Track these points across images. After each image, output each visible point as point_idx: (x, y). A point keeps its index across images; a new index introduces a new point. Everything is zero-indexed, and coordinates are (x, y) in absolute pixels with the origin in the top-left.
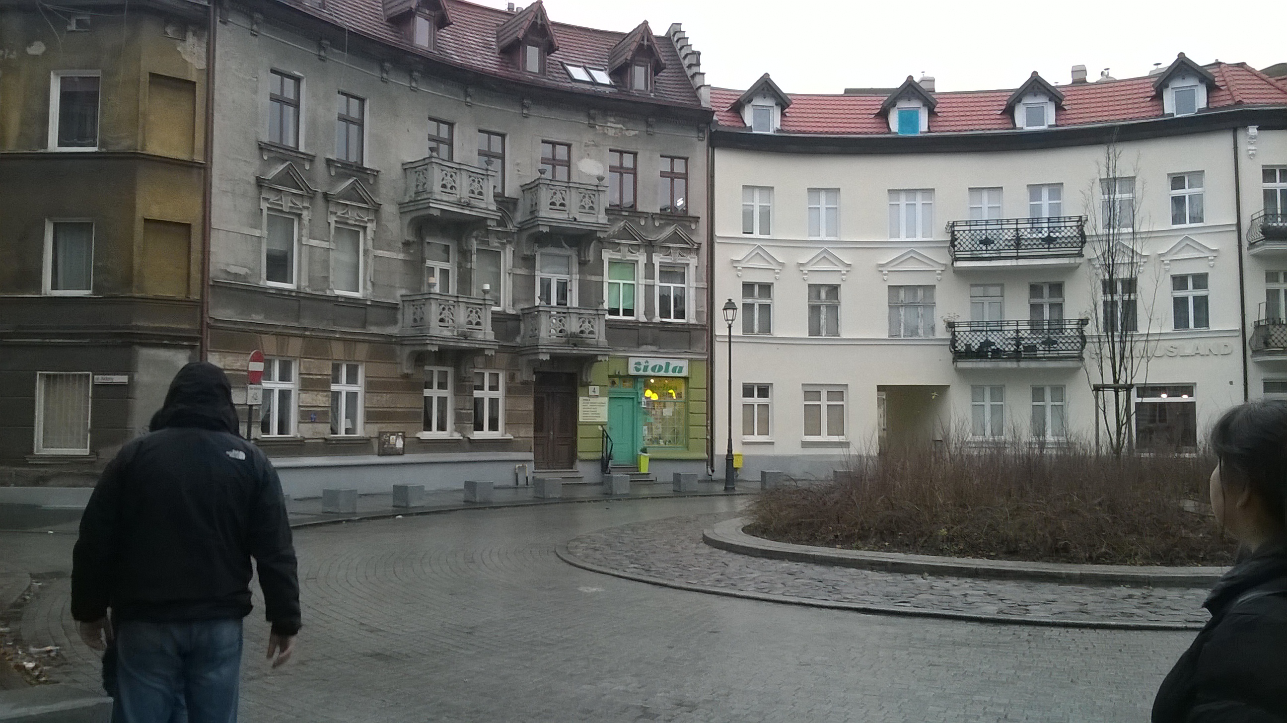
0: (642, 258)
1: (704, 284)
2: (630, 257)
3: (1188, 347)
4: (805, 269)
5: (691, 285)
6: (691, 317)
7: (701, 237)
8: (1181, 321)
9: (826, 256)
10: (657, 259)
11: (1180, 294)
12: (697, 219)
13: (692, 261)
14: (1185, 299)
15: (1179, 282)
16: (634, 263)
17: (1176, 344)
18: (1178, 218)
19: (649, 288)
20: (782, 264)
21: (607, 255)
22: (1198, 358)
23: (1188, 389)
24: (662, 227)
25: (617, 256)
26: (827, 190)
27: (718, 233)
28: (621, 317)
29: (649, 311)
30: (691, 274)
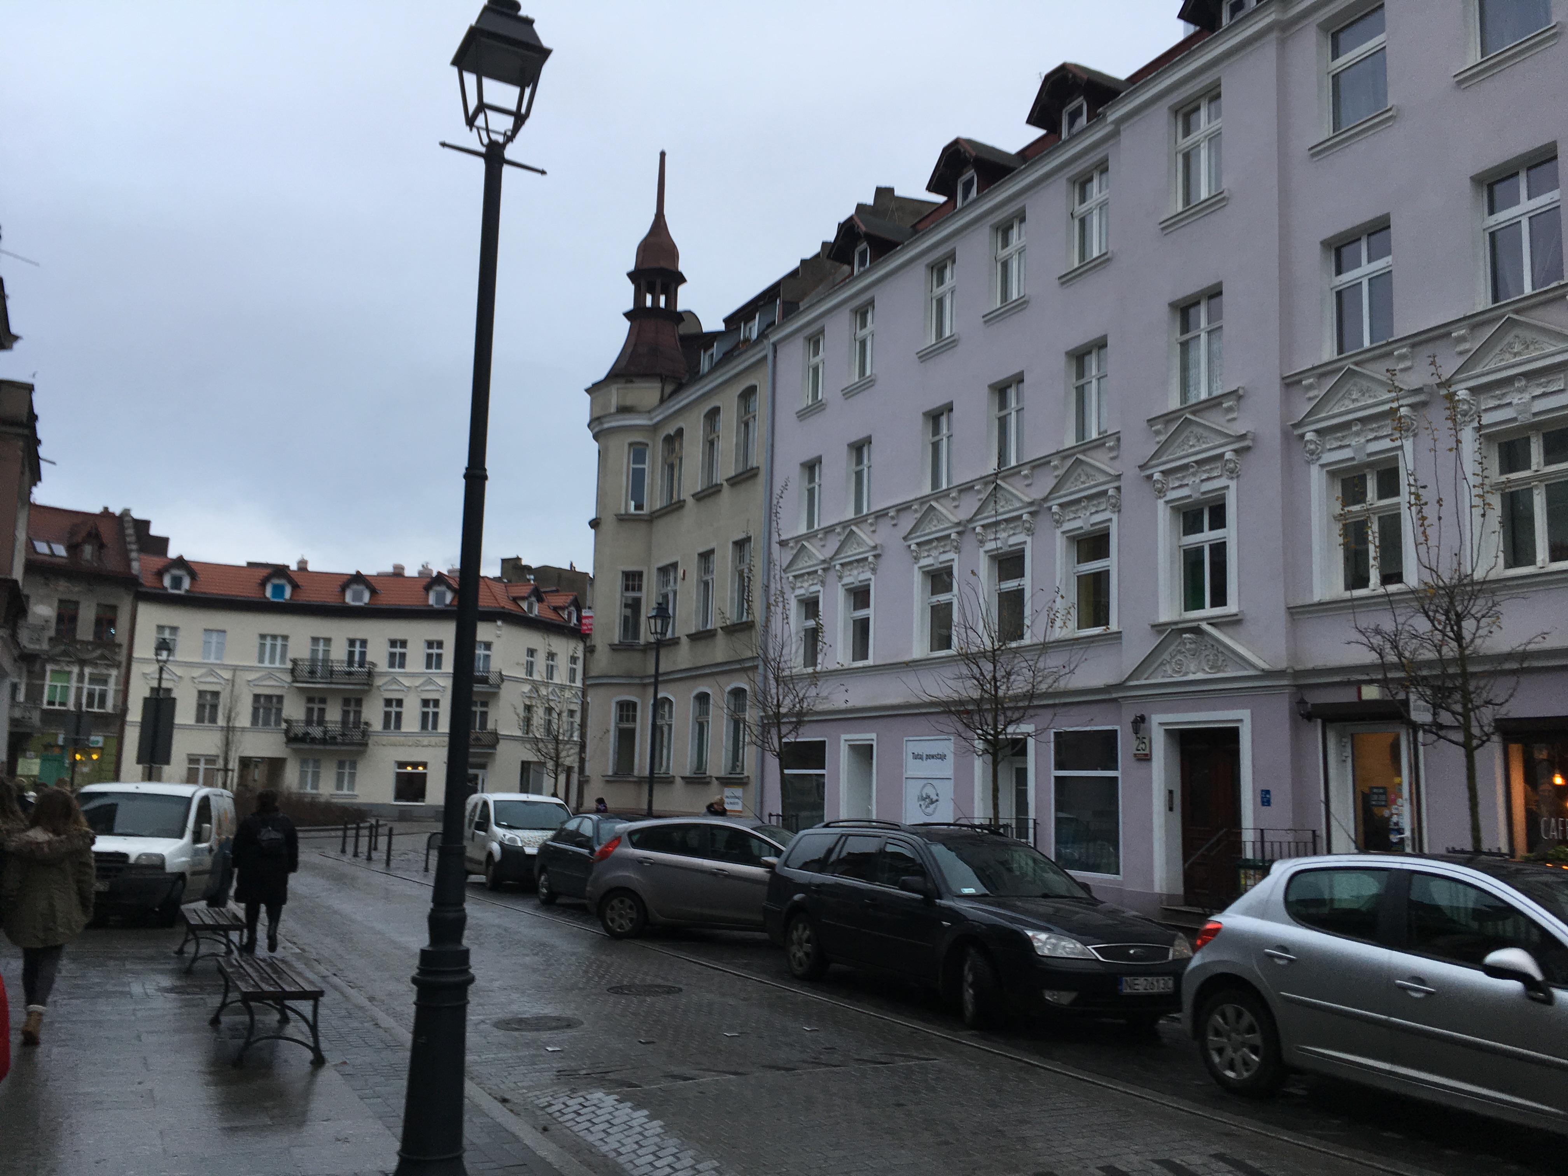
0: (76, 670)
1: (121, 687)
2: (67, 669)
3: (426, 741)
4: (196, 681)
5: (111, 688)
6: (109, 707)
7: (123, 657)
8: (424, 726)
9: (212, 673)
10: (87, 671)
11: (426, 710)
12: (120, 646)
13: (114, 672)
14: (428, 713)
15: (426, 703)
16: (70, 673)
17: (420, 738)
18: (429, 666)
19: (79, 690)
20: (180, 677)
21: (49, 667)
22: (430, 748)
23: (425, 765)
24: (94, 650)
25: (56, 668)
26: (218, 631)
27: (136, 655)
28: (57, 707)
29: (78, 704)
30: (112, 681)
